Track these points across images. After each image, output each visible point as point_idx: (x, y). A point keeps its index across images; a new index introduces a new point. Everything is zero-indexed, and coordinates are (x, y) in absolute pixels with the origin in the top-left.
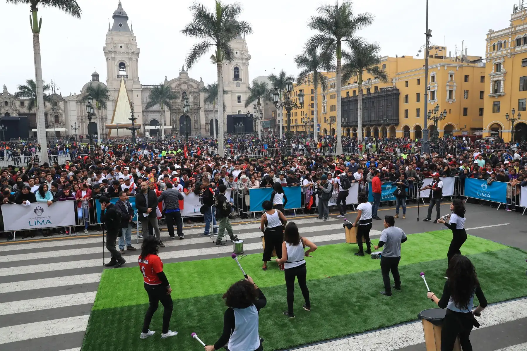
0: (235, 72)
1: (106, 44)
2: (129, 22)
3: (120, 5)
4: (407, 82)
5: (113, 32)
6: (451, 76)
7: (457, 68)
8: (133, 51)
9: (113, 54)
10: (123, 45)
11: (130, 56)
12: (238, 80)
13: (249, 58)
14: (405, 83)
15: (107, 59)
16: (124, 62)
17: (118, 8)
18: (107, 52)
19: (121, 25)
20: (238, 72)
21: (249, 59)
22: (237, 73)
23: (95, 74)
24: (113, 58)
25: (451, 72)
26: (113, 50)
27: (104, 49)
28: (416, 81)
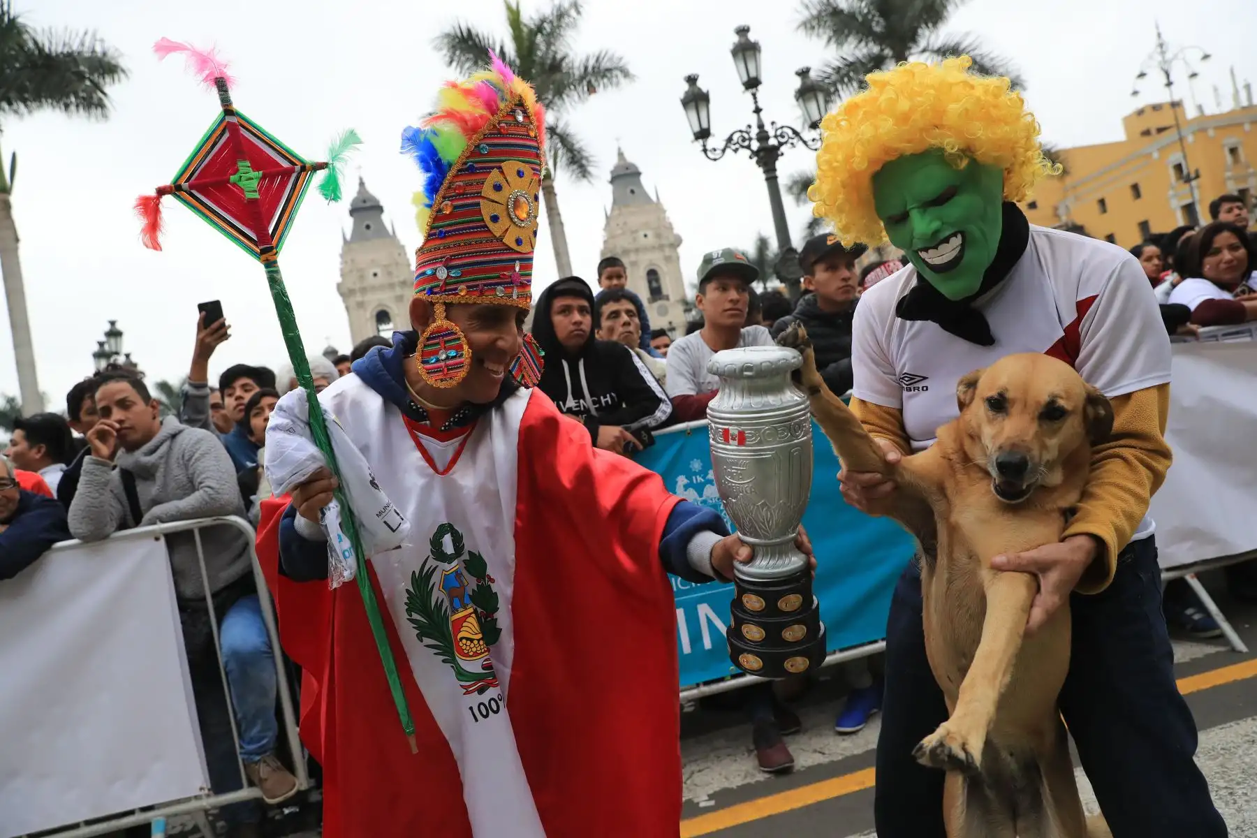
0: (650, 282)
1: (342, 275)
2: (386, 218)
3: (362, 184)
4: (1102, 202)
5: (354, 246)
6: (1233, 151)
7: (1247, 127)
8: (402, 279)
9: (358, 294)
10: (378, 271)
11: (398, 291)
12: (660, 299)
13: (677, 242)
14: (1096, 207)
15: (347, 308)
16: (385, 308)
17: (359, 193)
18: (345, 292)
19: (368, 227)
20: (657, 280)
21: (678, 245)
22: (654, 284)
23: (330, 350)
24: (361, 305)
25: (1231, 141)
26: (357, 286)
27: (339, 286)
28: (1129, 193)
